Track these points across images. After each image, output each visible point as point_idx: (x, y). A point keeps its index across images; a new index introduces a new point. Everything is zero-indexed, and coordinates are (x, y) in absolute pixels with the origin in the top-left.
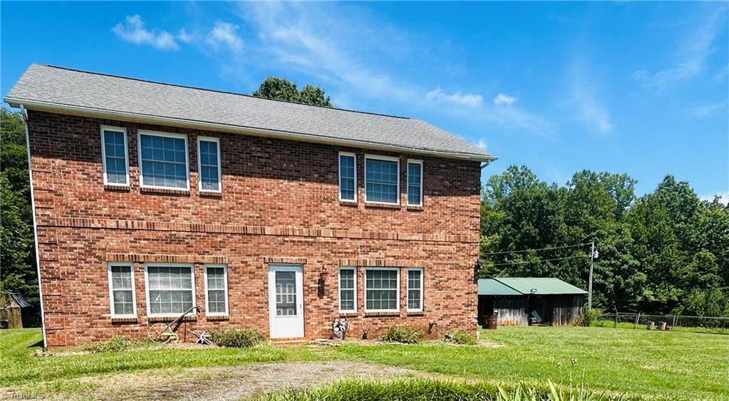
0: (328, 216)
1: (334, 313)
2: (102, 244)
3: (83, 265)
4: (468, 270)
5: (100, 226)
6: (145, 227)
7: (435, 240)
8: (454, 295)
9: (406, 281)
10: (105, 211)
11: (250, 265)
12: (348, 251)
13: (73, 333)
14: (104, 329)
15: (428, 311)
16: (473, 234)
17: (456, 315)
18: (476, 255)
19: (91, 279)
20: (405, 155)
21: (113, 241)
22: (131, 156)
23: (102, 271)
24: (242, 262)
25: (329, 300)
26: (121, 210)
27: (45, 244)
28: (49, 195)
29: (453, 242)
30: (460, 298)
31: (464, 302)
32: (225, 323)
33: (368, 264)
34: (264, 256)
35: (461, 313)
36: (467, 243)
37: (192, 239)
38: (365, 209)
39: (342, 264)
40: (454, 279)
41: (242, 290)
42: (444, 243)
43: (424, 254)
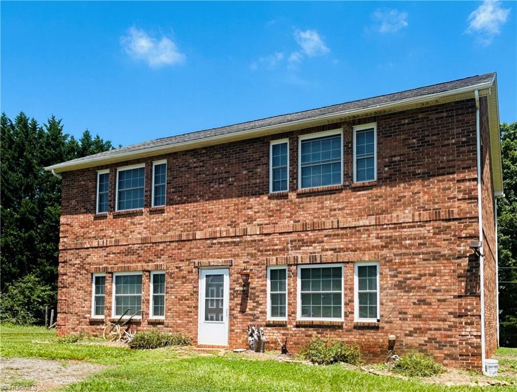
0: (256, 212)
1: (260, 320)
2: (89, 260)
3: (79, 276)
4: (459, 261)
5: (89, 246)
6: (113, 243)
7: (395, 221)
8: (433, 299)
9: (354, 280)
10: (93, 234)
11: (182, 270)
12: (276, 247)
13: (69, 329)
16: (464, 206)
17: (436, 329)
18: (472, 237)
19: (82, 287)
22: (110, 189)
23: (88, 281)
24: (177, 268)
25: (255, 304)
26: (102, 232)
27: (62, 262)
28: (67, 228)
29: (427, 222)
30: (443, 303)
31: (451, 310)
32: (161, 326)
33: (300, 262)
34: (194, 261)
35: (447, 327)
36: (454, 220)
37: (142, 250)
38: (297, 198)
39: (269, 263)
40: (431, 275)
41: (175, 295)
42: (411, 224)
43: (379, 242)
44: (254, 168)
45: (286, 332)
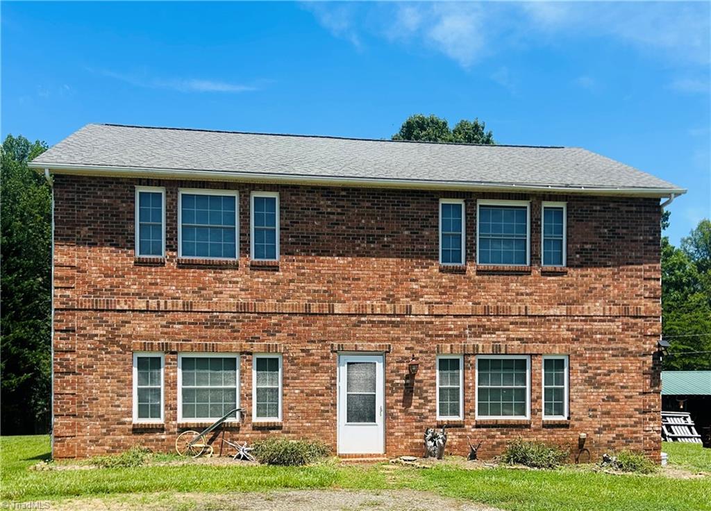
0: (422, 287)
1: (429, 420)
2: (127, 330)
3: (104, 356)
4: (644, 358)
5: (126, 307)
6: (180, 307)
7: (586, 313)
8: (620, 396)
9: (540, 374)
10: (134, 289)
11: (312, 355)
12: (450, 333)
13: (84, 442)
14: (123, 437)
15: (577, 420)
16: (650, 304)
17: (623, 426)
18: (655, 335)
19: (111, 374)
20: (537, 197)
21: (140, 326)
22: (168, 220)
23: (125, 364)
24: (303, 351)
25: (422, 401)
26: (153, 287)
27: (62, 331)
28: (70, 272)
29: (616, 317)
30: (630, 400)
31: (637, 407)
32: (277, 432)
33: (480, 351)
34: (331, 343)
35: (633, 423)
36: (641, 317)
37: (237, 321)
38: (477, 275)
39: (442, 351)
40: (619, 371)
41: (300, 388)
42: (602, 318)
43: (569, 335)
44: (419, 229)
45: (464, 433)
